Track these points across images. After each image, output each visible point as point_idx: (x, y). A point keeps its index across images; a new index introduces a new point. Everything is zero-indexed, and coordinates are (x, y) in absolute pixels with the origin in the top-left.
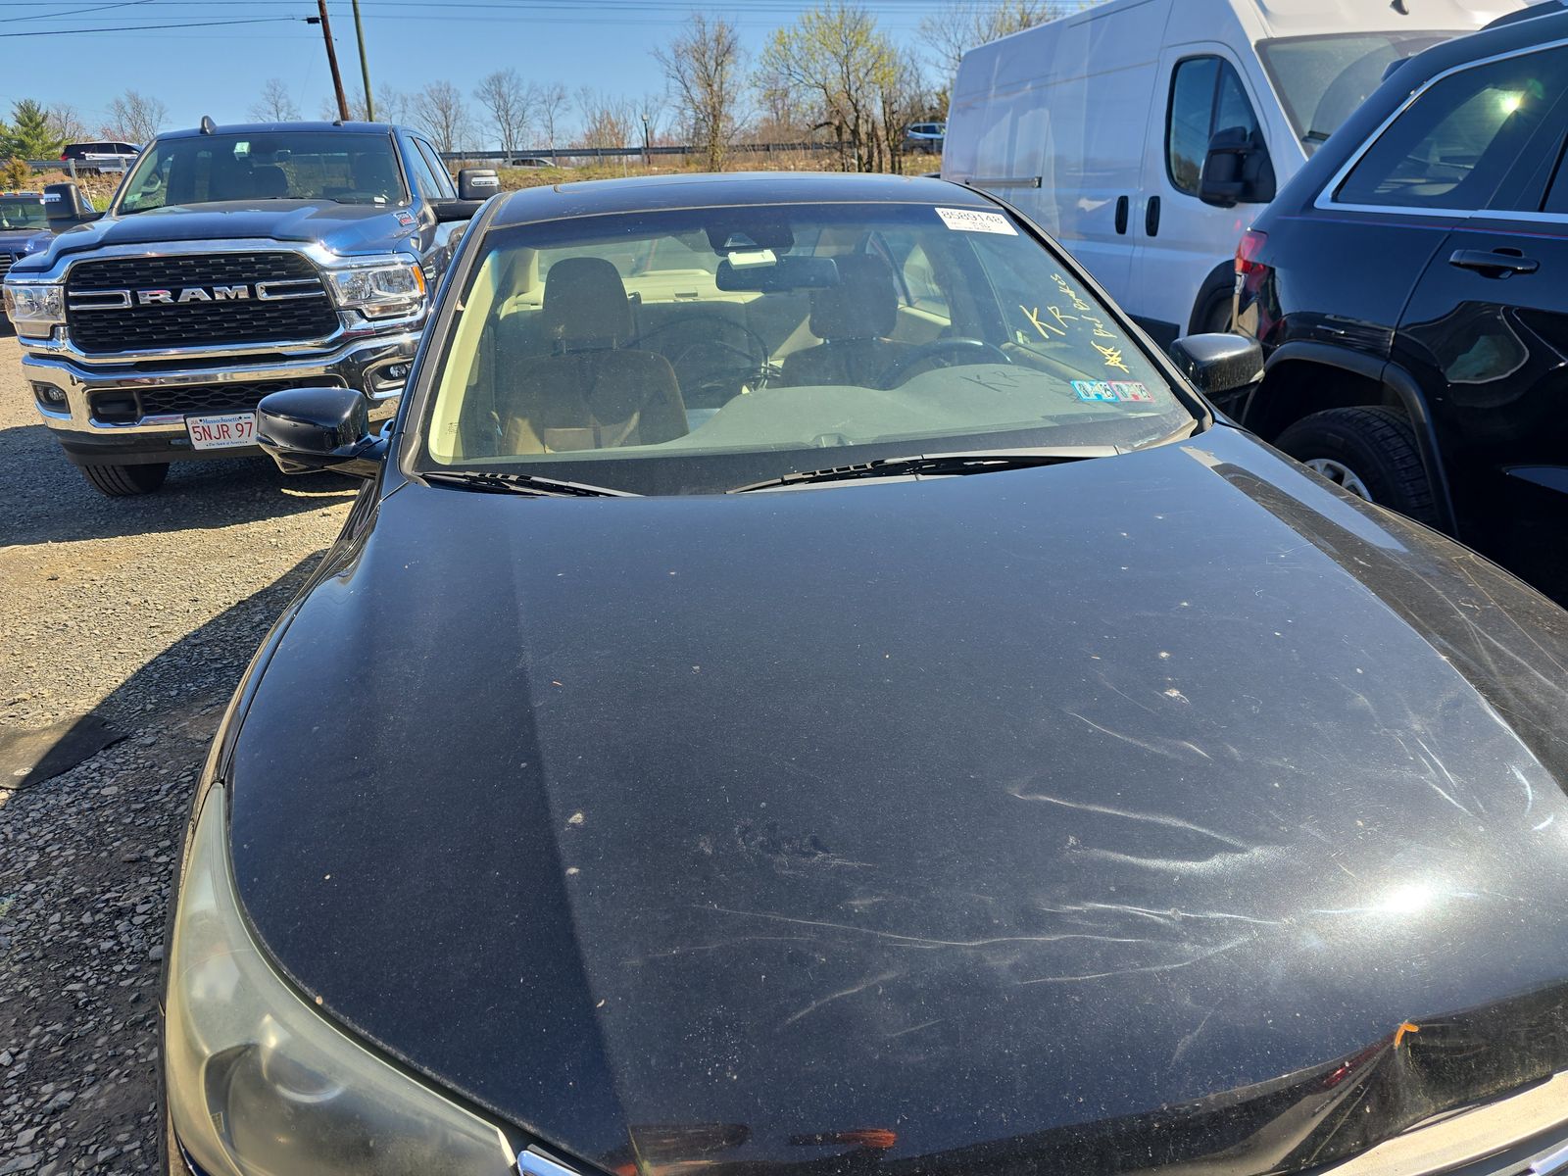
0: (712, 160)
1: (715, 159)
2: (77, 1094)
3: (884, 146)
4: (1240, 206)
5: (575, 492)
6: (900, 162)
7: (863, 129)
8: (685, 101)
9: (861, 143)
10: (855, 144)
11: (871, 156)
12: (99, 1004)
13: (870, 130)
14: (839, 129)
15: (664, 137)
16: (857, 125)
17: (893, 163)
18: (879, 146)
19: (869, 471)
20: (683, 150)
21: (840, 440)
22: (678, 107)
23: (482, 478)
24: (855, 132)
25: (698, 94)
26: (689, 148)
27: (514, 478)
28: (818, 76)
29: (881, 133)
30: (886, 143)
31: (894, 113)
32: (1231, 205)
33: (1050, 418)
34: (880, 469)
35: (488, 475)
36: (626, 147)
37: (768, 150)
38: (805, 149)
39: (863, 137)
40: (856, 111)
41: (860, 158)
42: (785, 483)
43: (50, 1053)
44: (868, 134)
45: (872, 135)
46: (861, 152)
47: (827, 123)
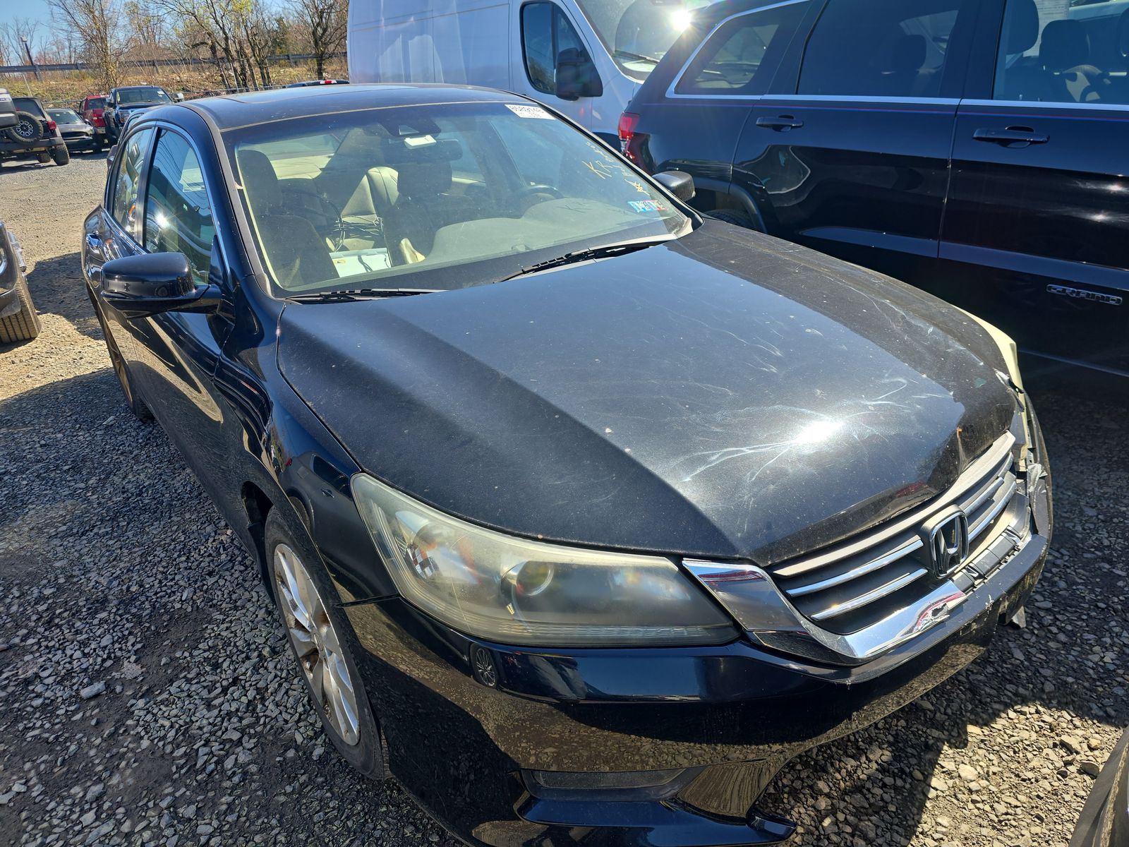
0: (107, 74)
1: (110, 73)
2: (105, 785)
3: (252, 60)
4: (581, 99)
5: (404, 294)
6: (268, 74)
7: (233, 49)
8: (70, 25)
9: (233, 59)
10: (228, 59)
11: (243, 69)
12: (67, 735)
13: (238, 48)
14: (213, 48)
15: (41, 55)
16: (227, 44)
17: (262, 73)
18: (248, 61)
19: (565, 261)
20: (76, 66)
21: (527, 248)
22: (67, 31)
23: (335, 294)
24: (227, 50)
25: (82, 19)
26: (82, 64)
27: (358, 291)
28: (188, 6)
29: (248, 51)
30: (253, 58)
31: (255, 35)
32: (575, 98)
33: (621, 224)
34: (570, 259)
35: (338, 292)
36: (5, 65)
37: (154, 65)
38: (186, 64)
39: (234, 53)
40: (225, 33)
41: (235, 71)
42: (524, 273)
43: (54, 773)
44: (237, 52)
45: (241, 52)
46: (235, 66)
47: (202, 43)
